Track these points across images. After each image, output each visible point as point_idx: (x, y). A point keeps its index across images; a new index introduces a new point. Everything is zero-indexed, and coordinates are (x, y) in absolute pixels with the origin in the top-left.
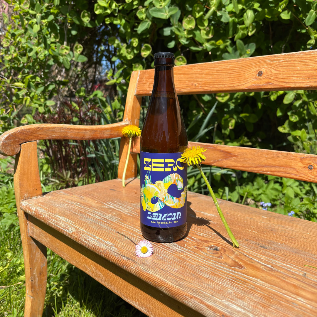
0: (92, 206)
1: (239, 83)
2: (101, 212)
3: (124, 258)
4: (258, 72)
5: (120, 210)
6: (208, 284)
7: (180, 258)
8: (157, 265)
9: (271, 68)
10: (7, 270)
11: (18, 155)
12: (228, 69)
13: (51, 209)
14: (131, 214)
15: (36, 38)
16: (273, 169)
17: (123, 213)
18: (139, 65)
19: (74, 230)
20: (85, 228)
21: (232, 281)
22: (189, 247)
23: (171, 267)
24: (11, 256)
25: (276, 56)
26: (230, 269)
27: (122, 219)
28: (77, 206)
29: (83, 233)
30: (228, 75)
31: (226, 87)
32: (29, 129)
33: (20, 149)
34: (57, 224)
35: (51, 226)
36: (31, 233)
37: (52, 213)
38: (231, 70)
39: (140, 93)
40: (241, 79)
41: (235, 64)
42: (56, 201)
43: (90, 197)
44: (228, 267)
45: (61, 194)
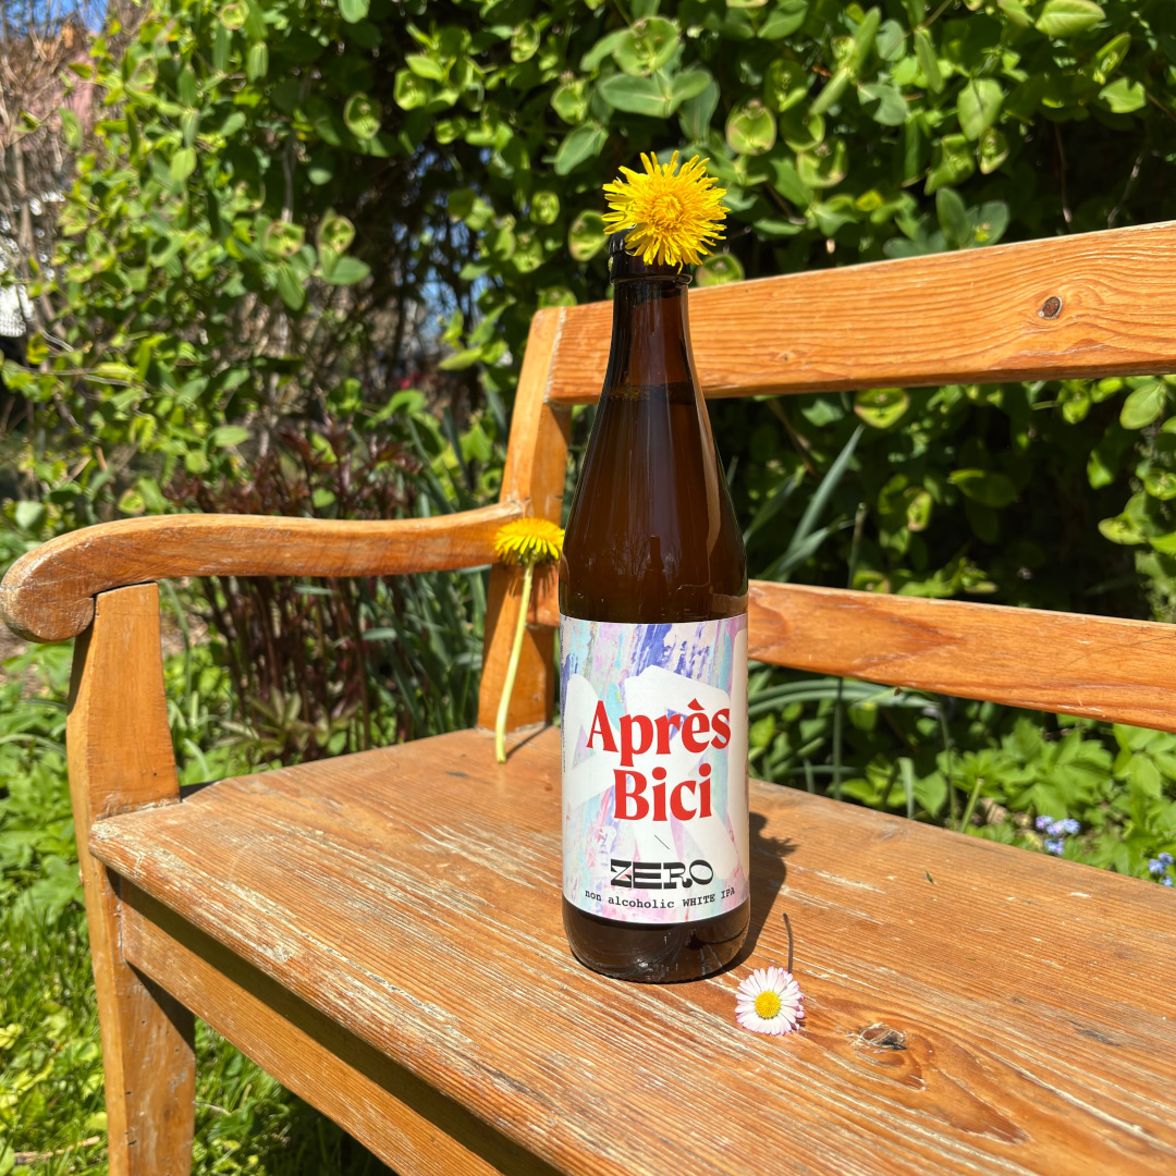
0: (371, 846)
1: (964, 345)
2: (408, 871)
3: (502, 1086)
4: (1042, 302)
5: (486, 864)
7: (740, 1085)
8: (640, 1118)
9: (1097, 283)
10: (43, 1087)
11: (83, 640)
12: (919, 292)
13: (209, 856)
14: (528, 879)
15: (179, 196)
16: (1113, 695)
17: (499, 876)
18: (562, 294)
19: (295, 950)
20: (338, 942)
23: (704, 1127)
24: (64, 1031)
25: (1116, 236)
26: (962, 1139)
27: (493, 901)
28: (312, 845)
29: (333, 965)
30: (921, 315)
31: (909, 363)
32: (128, 536)
33: (89, 613)
34: (227, 922)
35: (206, 929)
36: (130, 951)
37: (213, 872)
38: (931, 295)
39: (564, 395)
40: (974, 329)
41: (947, 273)
42: (232, 822)
43: (367, 803)
44: (951, 1130)
45: (254, 792)
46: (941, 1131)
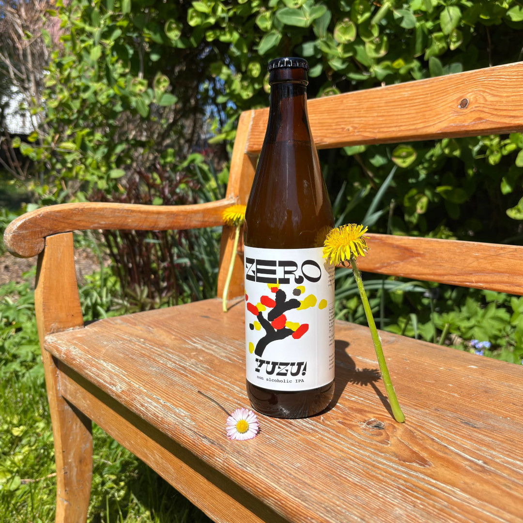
0: (164, 345)
1: (425, 122)
2: (178, 356)
3: (206, 442)
4: (460, 101)
5: (212, 353)
6: (356, 496)
7: (308, 443)
9: (484, 92)
10: (34, 452)
11: (41, 255)
12: (406, 99)
13: (93, 348)
14: (230, 359)
15: (93, 67)
16: (489, 278)
17: (217, 358)
19: (124, 387)
20: (143, 384)
21: (404, 491)
22: (328, 423)
23: (290, 459)
24: (43, 429)
25: (493, 70)
26: (402, 465)
27: (213, 368)
28: (138, 345)
29: (140, 393)
30: (407, 109)
31: (401, 131)
32: (59, 212)
33: (43, 245)
34: (98, 376)
35: (89, 379)
36: (63, 391)
37: (94, 356)
38: (411, 100)
39: (253, 149)
40: (430, 115)
41: (419, 89)
42: (105, 336)
43: (165, 328)
44: (398, 461)
45: (116, 324)
46: (394, 462)
